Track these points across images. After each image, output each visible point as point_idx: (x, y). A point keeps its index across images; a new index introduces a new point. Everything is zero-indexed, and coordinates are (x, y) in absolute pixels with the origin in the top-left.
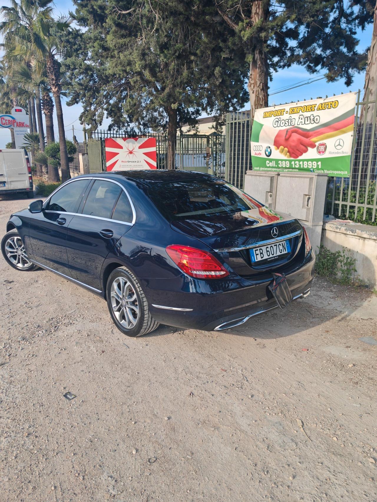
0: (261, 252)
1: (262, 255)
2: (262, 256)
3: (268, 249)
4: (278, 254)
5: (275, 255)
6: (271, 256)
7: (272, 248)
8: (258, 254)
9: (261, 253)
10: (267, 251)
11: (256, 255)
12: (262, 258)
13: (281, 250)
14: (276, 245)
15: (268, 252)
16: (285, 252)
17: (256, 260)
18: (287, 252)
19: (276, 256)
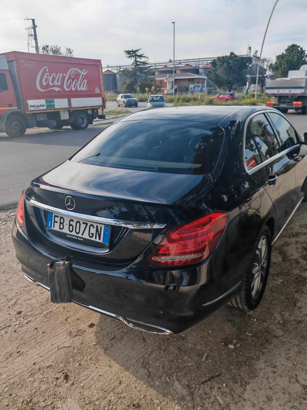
0: (62, 221)
1: (62, 225)
2: (61, 227)
3: (71, 223)
4: (86, 236)
5: (80, 235)
6: (74, 233)
7: (78, 224)
8: (57, 222)
9: (60, 223)
10: (70, 225)
11: (55, 222)
12: (60, 228)
13: (93, 234)
14: (87, 224)
15: (71, 227)
16: (97, 240)
17: (52, 228)
18: (101, 241)
19: (80, 238)
